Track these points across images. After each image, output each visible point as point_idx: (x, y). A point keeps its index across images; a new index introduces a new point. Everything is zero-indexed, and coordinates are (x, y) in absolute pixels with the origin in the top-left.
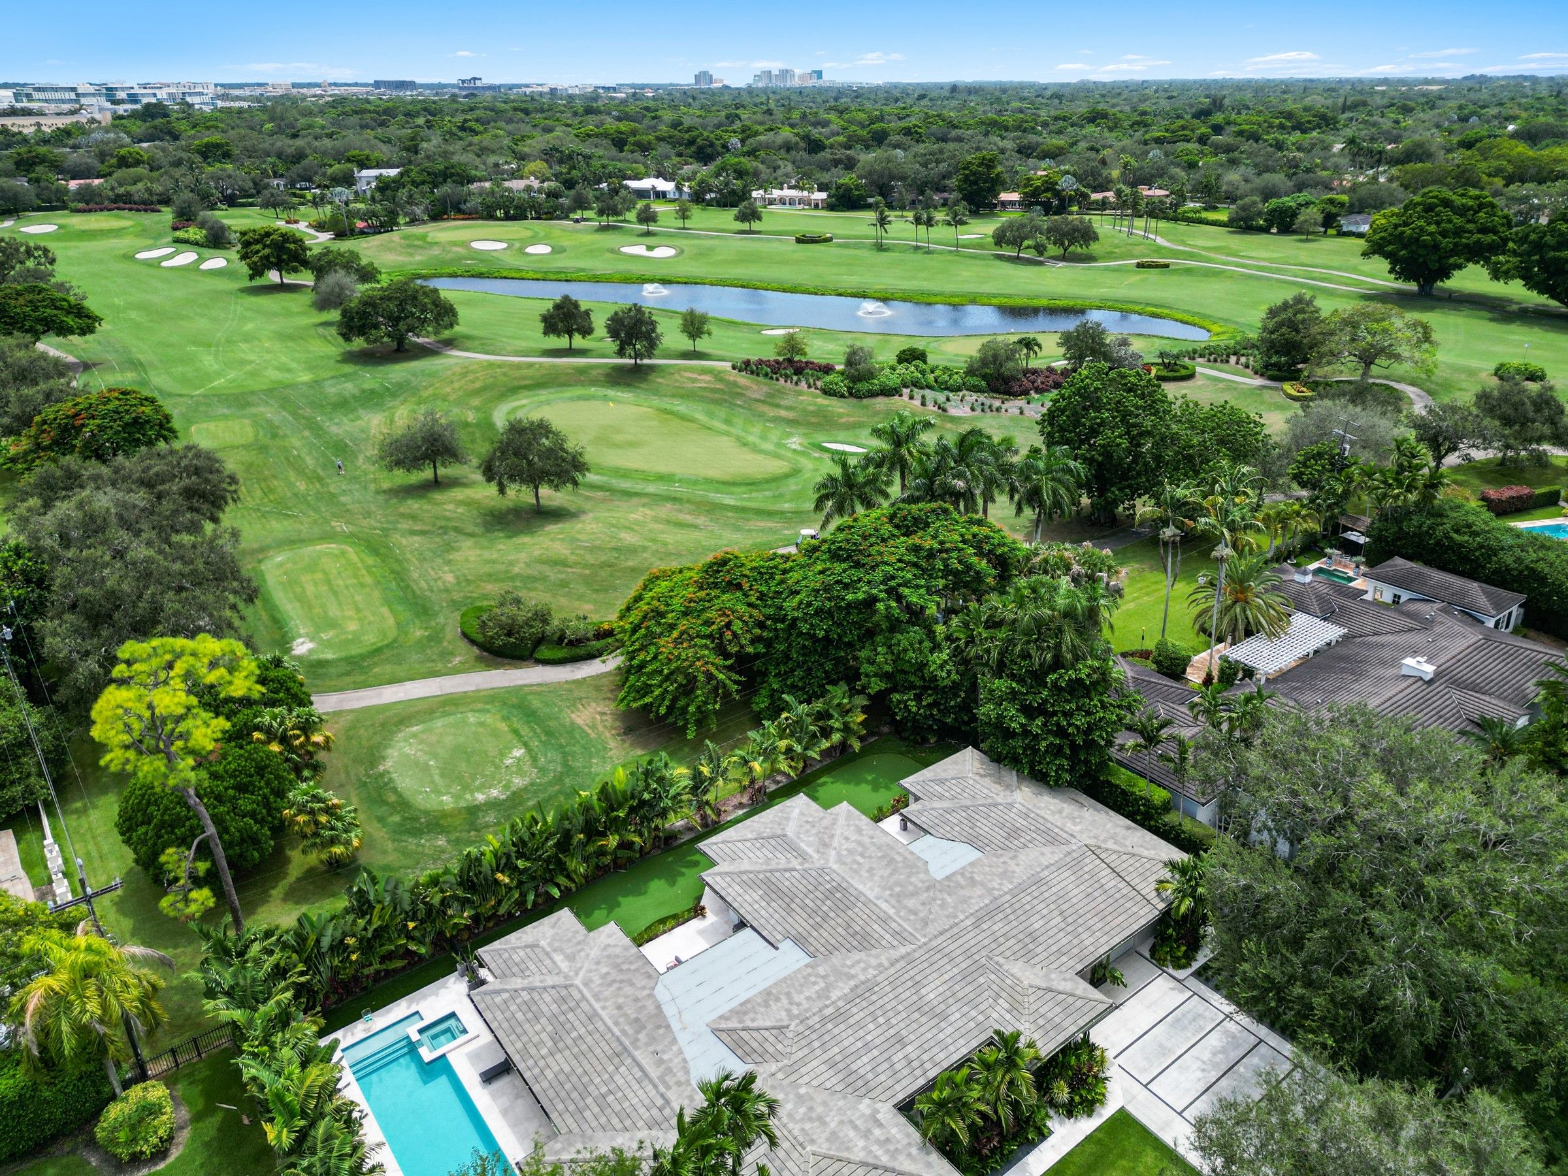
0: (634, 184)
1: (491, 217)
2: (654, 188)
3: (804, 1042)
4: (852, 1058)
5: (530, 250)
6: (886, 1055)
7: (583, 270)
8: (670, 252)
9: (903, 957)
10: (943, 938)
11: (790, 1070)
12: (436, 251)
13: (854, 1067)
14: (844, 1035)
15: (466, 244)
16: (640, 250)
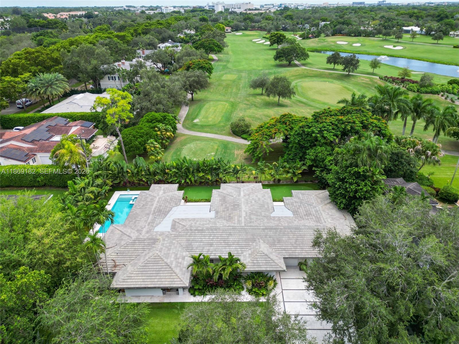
0: (405, 28)
1: (350, 36)
2: (412, 29)
3: (186, 232)
4: (194, 242)
5: (354, 45)
6: (204, 246)
7: (366, 51)
8: (401, 48)
9: (233, 226)
10: (250, 228)
11: (176, 236)
12: (325, 43)
13: (193, 244)
14: (198, 236)
15: (335, 42)
16: (391, 47)
